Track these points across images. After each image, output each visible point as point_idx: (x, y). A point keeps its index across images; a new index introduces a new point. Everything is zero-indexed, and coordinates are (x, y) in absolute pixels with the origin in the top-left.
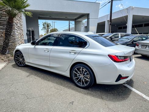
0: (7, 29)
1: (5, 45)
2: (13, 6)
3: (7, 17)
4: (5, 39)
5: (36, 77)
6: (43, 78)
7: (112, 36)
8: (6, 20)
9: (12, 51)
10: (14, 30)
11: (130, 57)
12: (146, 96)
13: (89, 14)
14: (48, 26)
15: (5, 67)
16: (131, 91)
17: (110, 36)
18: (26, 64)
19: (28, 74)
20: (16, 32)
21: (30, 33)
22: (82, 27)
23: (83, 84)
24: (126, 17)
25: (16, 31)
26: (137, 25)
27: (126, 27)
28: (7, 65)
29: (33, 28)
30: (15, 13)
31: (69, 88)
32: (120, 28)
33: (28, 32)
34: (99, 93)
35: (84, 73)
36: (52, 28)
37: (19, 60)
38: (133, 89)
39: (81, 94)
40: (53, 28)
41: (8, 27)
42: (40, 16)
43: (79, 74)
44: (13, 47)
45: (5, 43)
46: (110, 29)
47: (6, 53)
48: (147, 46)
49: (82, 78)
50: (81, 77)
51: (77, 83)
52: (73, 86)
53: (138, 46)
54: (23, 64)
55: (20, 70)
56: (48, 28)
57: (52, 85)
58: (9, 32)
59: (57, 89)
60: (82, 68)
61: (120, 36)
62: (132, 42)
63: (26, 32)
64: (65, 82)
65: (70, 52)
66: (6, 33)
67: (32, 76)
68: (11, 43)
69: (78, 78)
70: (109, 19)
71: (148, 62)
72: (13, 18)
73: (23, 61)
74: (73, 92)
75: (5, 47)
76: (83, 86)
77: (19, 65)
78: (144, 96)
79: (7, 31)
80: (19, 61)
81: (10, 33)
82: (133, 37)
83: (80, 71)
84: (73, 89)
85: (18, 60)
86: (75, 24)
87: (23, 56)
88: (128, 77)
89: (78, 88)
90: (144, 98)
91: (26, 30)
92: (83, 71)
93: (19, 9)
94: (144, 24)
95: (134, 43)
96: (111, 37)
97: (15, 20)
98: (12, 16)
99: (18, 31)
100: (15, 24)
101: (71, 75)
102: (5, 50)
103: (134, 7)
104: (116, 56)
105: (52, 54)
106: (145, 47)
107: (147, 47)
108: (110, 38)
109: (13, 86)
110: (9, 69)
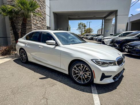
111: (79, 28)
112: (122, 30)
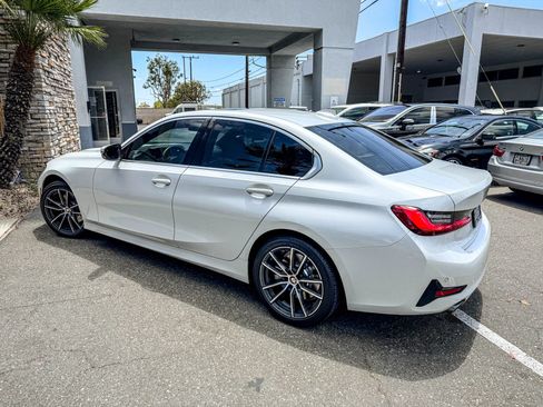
0: (14, 93)
1: (7, 153)
2: (34, 6)
3: (10, 46)
4: (6, 131)
5: (124, 280)
6: (151, 285)
7: (406, 116)
8: (6, 56)
9: (33, 175)
10: (37, 96)
11: (473, 214)
12: (529, 354)
13: (321, 30)
14: (168, 73)
15: (9, 236)
16: (472, 333)
17: (399, 116)
18: (87, 226)
19: (94, 267)
20: (47, 104)
21: (99, 102)
22: (295, 78)
23: (297, 309)
24: (459, 43)
25: (46, 97)
26: (496, 72)
27: (456, 80)
28: (17, 228)
29: (110, 84)
30: (42, 32)
31: (244, 324)
32: (435, 83)
33: (94, 98)
34: (354, 342)
35: (302, 270)
36: (182, 80)
37: (60, 212)
38: (481, 326)
39: (290, 348)
40: (188, 81)
41: (14, 85)
42: (137, 38)
43: (281, 272)
44: (36, 161)
45: (7, 145)
46: (397, 86)
47: (10, 181)
48: (532, 156)
49: (294, 286)
50: (289, 283)
51: (275, 306)
52: (260, 316)
53: (499, 155)
54: (76, 228)
55: (65, 252)
56: (168, 82)
57: (183, 313)
58: (20, 103)
59: (201, 328)
60: (295, 252)
61: (433, 114)
62: (479, 142)
63: (86, 99)
64: (232, 301)
65: (250, 193)
66: (10, 109)
67: (109, 274)
68: (30, 144)
69: (280, 288)
70: (394, 49)
71: (540, 216)
72: (35, 49)
73: (75, 216)
74: (263, 340)
75: (7, 162)
76: (298, 317)
77: (62, 231)
78: (521, 356)
79: (12, 102)
80: (61, 217)
81: (22, 106)
82: (483, 123)
83: (288, 260)
84: (260, 328)
85: (56, 213)
86: (270, 67)
87: (72, 200)
88: (463, 288)
89: (280, 324)
90: (519, 364)
91: (86, 93)
92: (296, 260)
93: (55, 15)
94: (521, 66)
95: (487, 143)
96: (402, 119)
97: (43, 58)
98: (28, 45)
99: (56, 99)
100: (41, 71)
101: (255, 274)
102: (8, 170)
103: (487, 5)
104: (420, 210)
105: (182, 196)
106: (527, 159)
107: (535, 161)
108: (398, 123)
109: (36, 315)
110: (21, 248)
111: (154, 79)
112: (335, 99)
